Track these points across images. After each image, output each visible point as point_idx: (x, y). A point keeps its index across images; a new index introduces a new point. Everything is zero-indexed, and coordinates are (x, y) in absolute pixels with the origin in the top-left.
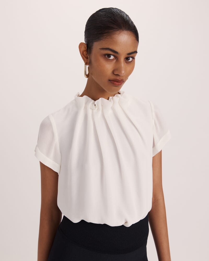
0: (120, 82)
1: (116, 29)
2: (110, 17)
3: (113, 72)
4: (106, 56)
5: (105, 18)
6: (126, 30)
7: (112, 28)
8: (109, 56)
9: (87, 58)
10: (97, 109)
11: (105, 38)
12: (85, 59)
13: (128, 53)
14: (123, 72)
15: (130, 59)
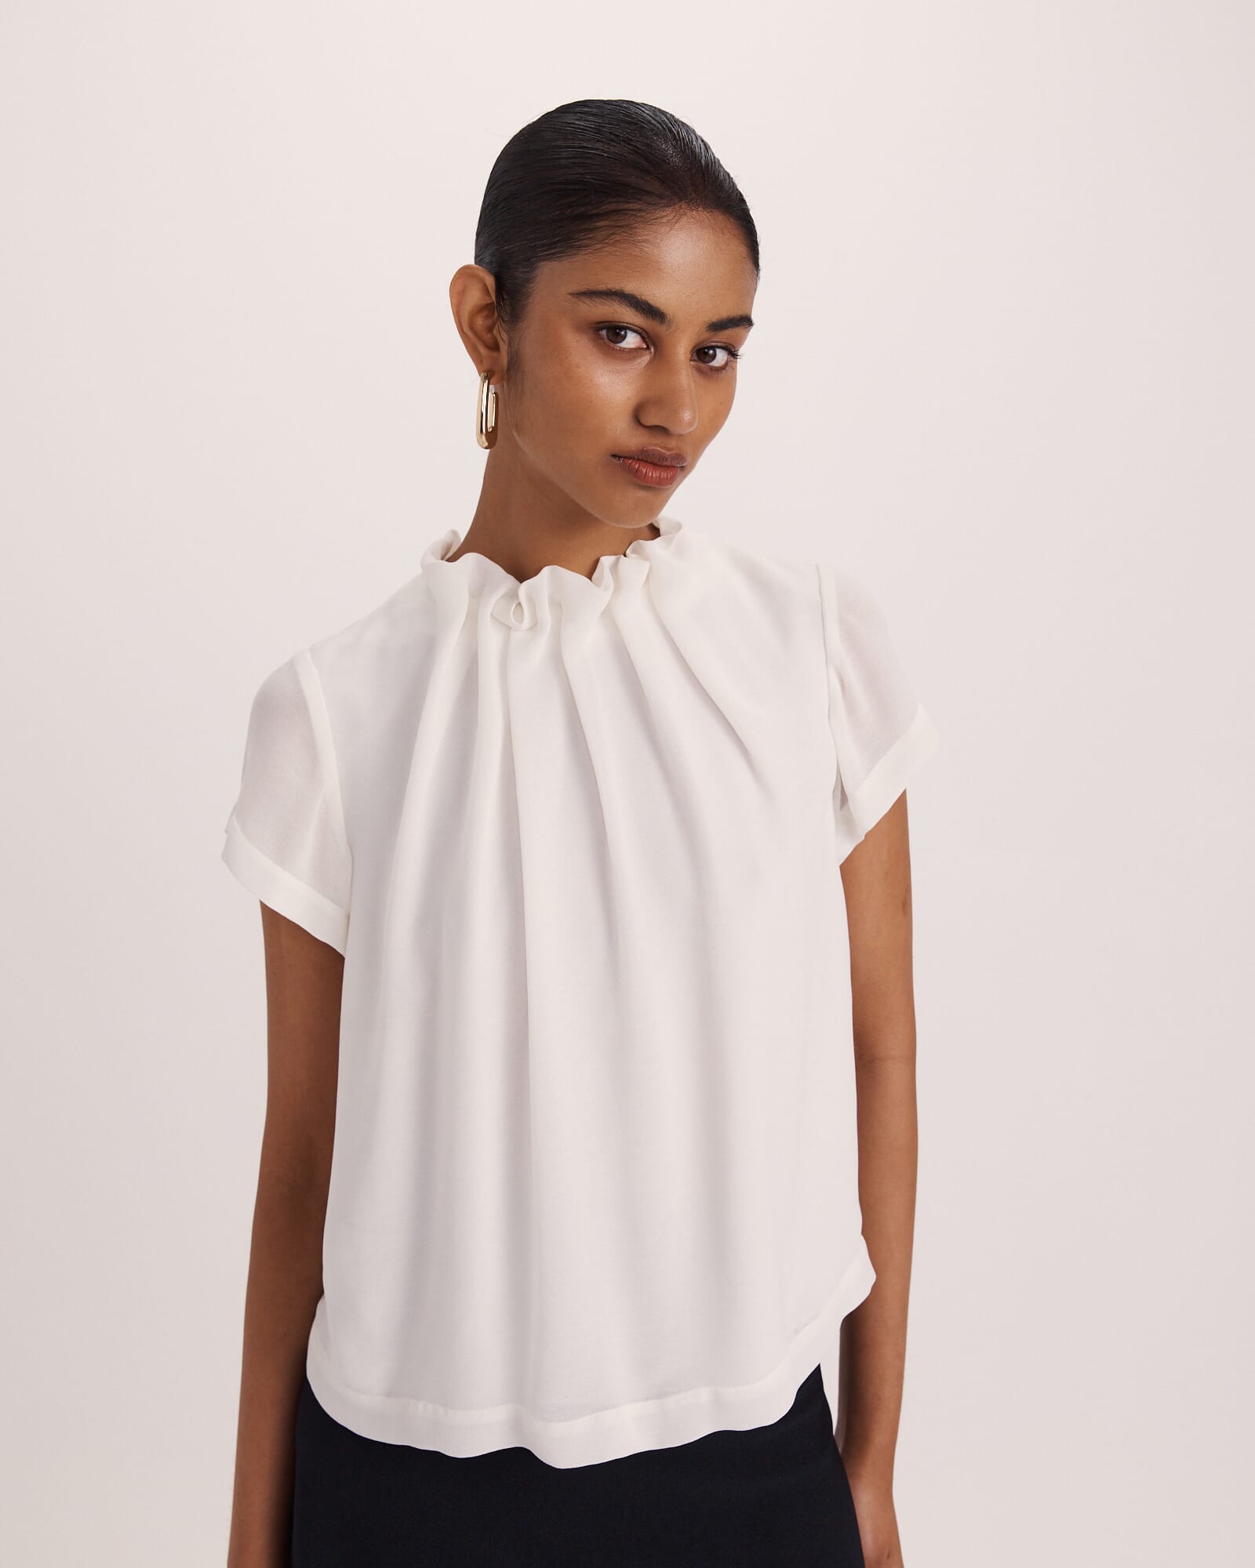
0: (668, 467)
1: (661, 197)
2: (627, 141)
3: (637, 416)
4: (604, 333)
5: (599, 145)
6: (706, 207)
7: (638, 193)
8: (616, 331)
9: (494, 347)
10: (527, 621)
11: (600, 242)
12: (483, 350)
13: (715, 319)
14: (687, 416)
15: (714, 356)
